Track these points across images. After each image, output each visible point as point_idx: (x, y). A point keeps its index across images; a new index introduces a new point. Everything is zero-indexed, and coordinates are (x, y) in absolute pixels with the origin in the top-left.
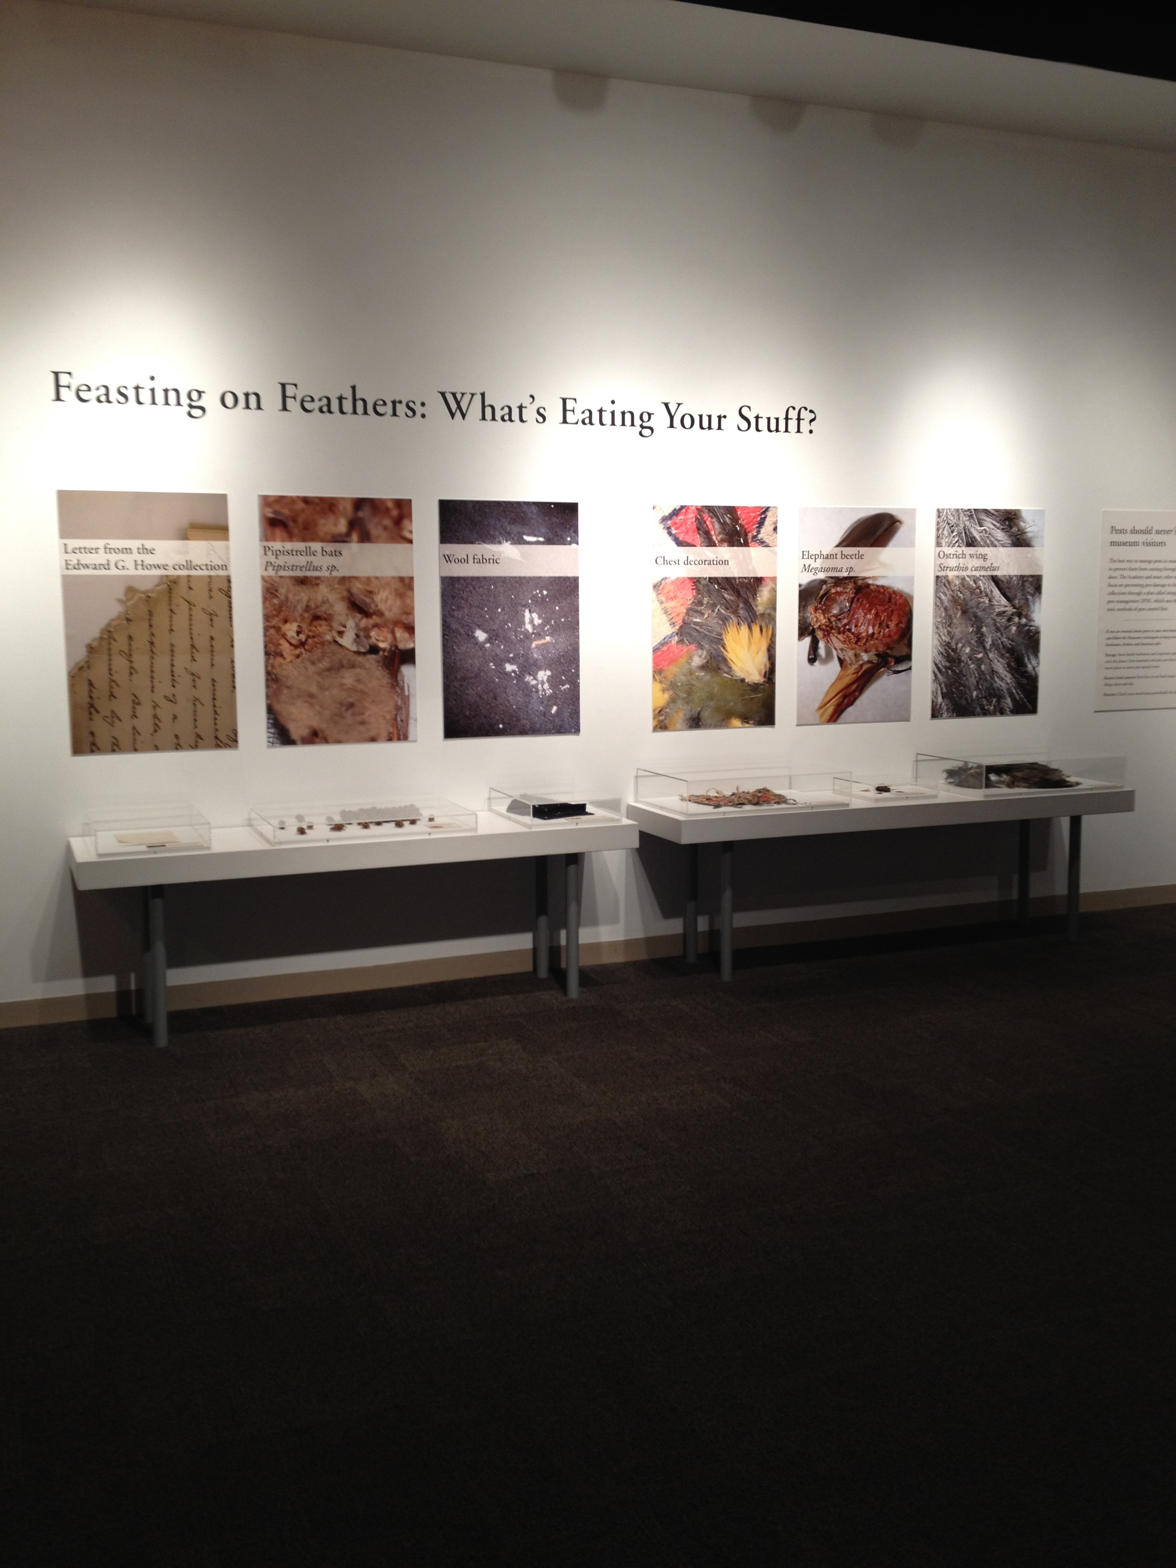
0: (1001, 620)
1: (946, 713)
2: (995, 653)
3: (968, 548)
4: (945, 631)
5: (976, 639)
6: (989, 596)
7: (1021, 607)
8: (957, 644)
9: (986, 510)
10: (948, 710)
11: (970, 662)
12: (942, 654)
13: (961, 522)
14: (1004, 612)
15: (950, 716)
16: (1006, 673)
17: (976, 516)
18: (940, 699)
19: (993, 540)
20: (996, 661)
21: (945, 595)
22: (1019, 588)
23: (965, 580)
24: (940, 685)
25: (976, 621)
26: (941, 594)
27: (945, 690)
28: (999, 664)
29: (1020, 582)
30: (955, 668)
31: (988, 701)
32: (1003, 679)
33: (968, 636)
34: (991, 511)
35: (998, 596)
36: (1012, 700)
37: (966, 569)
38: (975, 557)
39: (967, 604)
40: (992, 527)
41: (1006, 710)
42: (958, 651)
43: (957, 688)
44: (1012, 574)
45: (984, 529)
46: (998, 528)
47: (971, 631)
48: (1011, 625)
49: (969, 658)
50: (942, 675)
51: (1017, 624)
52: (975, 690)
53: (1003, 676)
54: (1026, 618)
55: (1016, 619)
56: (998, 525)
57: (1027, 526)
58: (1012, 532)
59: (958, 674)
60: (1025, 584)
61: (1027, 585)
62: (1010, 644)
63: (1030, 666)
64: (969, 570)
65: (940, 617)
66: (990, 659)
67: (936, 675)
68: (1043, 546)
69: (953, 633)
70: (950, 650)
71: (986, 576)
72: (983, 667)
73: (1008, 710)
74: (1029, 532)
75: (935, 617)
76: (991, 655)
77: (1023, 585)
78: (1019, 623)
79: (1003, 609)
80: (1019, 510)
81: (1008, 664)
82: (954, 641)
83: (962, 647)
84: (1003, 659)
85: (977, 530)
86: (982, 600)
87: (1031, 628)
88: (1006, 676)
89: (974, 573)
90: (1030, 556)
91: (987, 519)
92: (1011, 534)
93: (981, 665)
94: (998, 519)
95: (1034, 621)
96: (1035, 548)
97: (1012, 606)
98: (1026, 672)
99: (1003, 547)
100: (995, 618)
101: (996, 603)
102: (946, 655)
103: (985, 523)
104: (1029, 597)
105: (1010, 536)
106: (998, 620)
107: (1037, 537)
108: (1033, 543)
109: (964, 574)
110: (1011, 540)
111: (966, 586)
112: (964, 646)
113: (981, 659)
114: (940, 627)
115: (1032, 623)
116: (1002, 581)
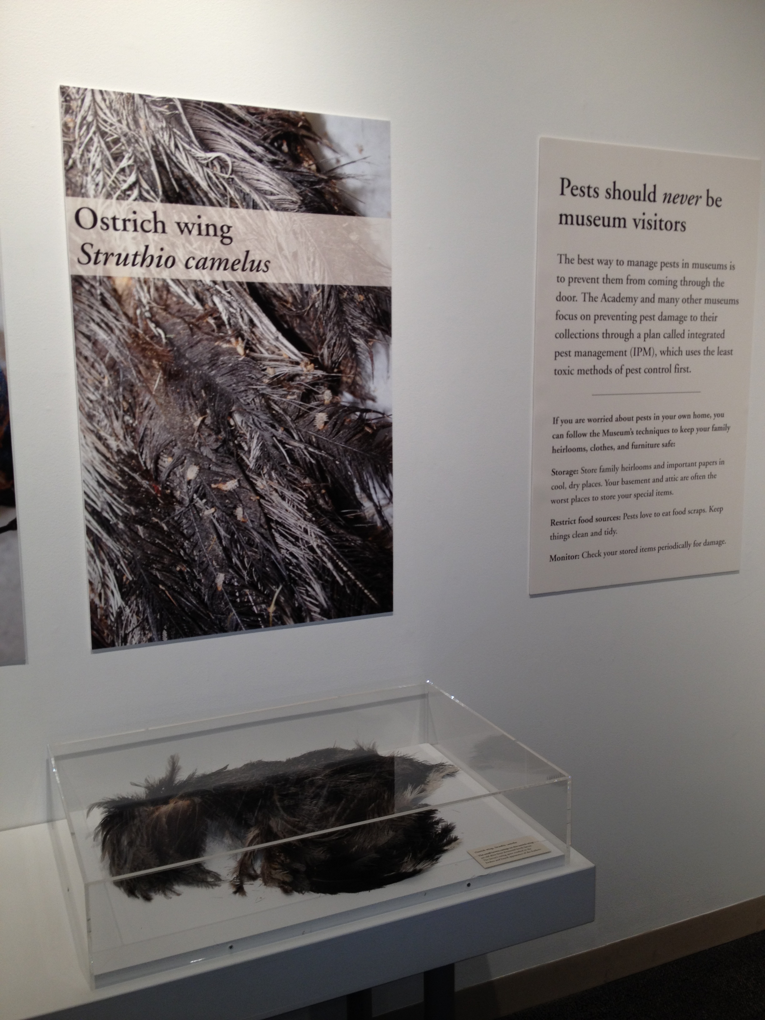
0: (285, 396)
1: (137, 632)
2: (271, 478)
3: (169, 205)
4: (117, 425)
5: (215, 446)
6: (246, 335)
7: (336, 364)
8: (157, 459)
9: (221, 106)
10: (142, 626)
11: (200, 503)
12: (112, 485)
13: (143, 133)
14: (292, 378)
15: (151, 640)
16: (304, 524)
17: (189, 121)
18: (116, 601)
19: (247, 189)
20: (275, 497)
21: (110, 329)
22: (330, 318)
23: (168, 291)
24: (113, 565)
25: (211, 400)
26: (93, 326)
27: (128, 576)
28: (285, 504)
29: (332, 303)
30: (155, 520)
31: (260, 593)
32: (297, 539)
33: (191, 439)
34: (235, 110)
35: (271, 337)
36: (324, 588)
37: (171, 262)
38: (195, 232)
39: (180, 355)
40: (242, 153)
41: (309, 611)
42: (163, 476)
43: (166, 569)
44: (307, 281)
45: (218, 158)
46: (260, 161)
47: (197, 423)
48: (311, 409)
49: (196, 492)
50: (117, 540)
51: (328, 406)
52: (222, 569)
53: (298, 533)
54: (352, 393)
55: (327, 395)
56: (259, 150)
57: (343, 161)
58: (301, 174)
59: (169, 534)
60: (345, 308)
61: (351, 310)
62: (311, 454)
63: (368, 508)
64: (180, 265)
65: (97, 388)
66: (257, 493)
67: (96, 541)
68: (389, 215)
69: (141, 430)
70: (137, 476)
71: (232, 284)
72: (239, 512)
73: (318, 610)
74: (348, 177)
75: (82, 387)
76: (261, 484)
77: (340, 311)
78: (334, 404)
79: (287, 369)
80: (317, 117)
81: (311, 504)
82: (146, 451)
83: (174, 466)
84: (294, 490)
85: (196, 159)
86: (225, 346)
87: (367, 416)
88: (306, 531)
89: (195, 274)
90: (354, 237)
91: (225, 131)
92: (299, 178)
93: (235, 507)
94: (258, 135)
95: (373, 399)
96: (367, 219)
97: (312, 362)
98: (360, 519)
99: (277, 210)
100: (268, 391)
101: (266, 355)
102: (125, 487)
103: (220, 143)
104: (359, 341)
105: (295, 184)
106: (276, 397)
107: (373, 191)
108: (361, 206)
109: (166, 274)
110: (300, 194)
111: (175, 308)
112: (179, 462)
113: (232, 494)
114: (100, 414)
115: (369, 404)
116: (279, 299)
